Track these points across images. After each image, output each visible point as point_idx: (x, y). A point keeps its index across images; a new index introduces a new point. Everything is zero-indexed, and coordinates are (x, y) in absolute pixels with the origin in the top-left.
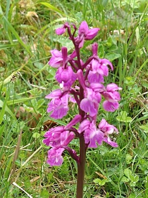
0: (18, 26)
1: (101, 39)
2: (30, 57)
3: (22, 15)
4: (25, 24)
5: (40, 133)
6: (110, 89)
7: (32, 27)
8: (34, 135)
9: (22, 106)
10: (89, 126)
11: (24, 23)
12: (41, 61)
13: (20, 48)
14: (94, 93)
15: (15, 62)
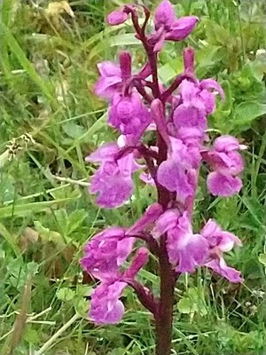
0: (26, 37)
1: (226, 71)
2: (53, 111)
3: (35, 10)
4: (40, 32)
5: (74, 288)
6: (221, 147)
7: (58, 39)
8: (60, 294)
9: (32, 226)
10: (178, 223)
11: (38, 30)
12: (79, 122)
13: (29, 91)
14: (186, 148)
15: (16, 122)
